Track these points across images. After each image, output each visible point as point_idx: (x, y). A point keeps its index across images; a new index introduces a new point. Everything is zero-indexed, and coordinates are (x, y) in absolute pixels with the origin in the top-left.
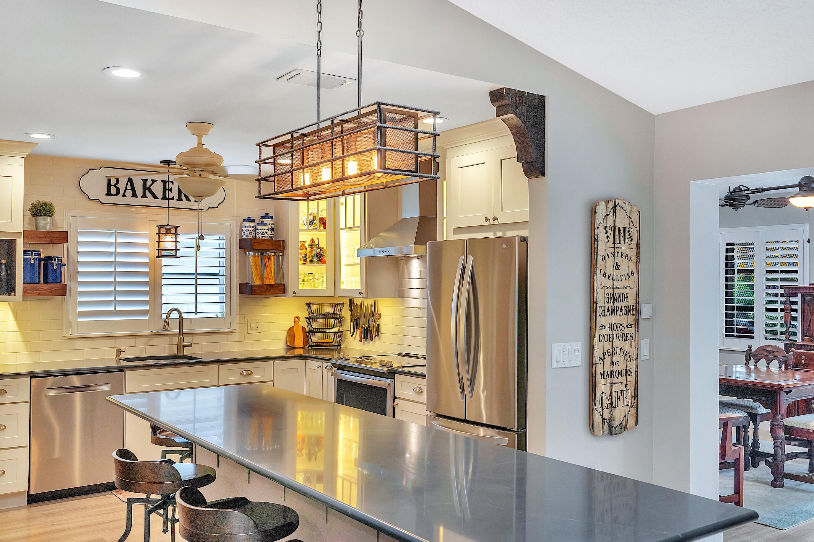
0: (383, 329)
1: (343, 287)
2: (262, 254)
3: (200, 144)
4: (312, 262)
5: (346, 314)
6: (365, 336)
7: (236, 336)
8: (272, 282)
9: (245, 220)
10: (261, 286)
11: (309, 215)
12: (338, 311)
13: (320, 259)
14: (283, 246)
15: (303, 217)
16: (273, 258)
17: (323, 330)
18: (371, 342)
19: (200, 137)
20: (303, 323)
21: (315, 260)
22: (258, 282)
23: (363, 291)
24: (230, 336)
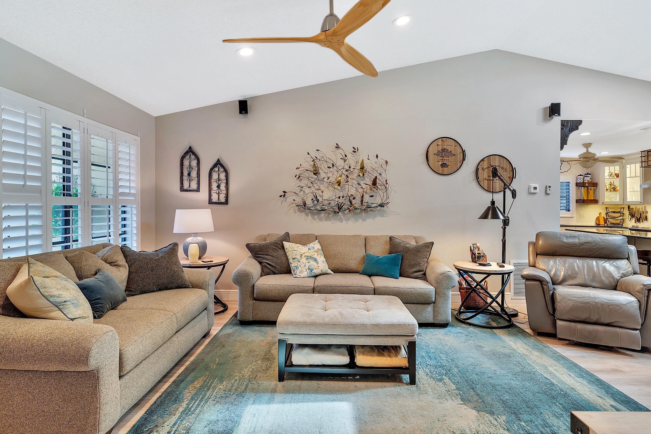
0: (649, 217)
1: (628, 200)
2: (588, 188)
3: (587, 151)
4: (611, 191)
5: (626, 212)
6: (638, 220)
7: (575, 219)
8: (592, 199)
9: (578, 176)
10: (588, 200)
11: (610, 172)
12: (622, 210)
13: (614, 189)
14: (597, 185)
15: (607, 173)
16: (592, 189)
17: (614, 218)
18: (642, 223)
19: (587, 149)
20: (604, 215)
21: (612, 190)
22: (586, 198)
23: (642, 201)
24: (572, 219)
